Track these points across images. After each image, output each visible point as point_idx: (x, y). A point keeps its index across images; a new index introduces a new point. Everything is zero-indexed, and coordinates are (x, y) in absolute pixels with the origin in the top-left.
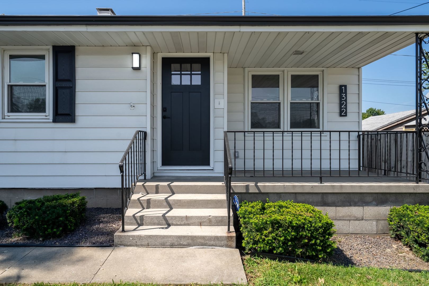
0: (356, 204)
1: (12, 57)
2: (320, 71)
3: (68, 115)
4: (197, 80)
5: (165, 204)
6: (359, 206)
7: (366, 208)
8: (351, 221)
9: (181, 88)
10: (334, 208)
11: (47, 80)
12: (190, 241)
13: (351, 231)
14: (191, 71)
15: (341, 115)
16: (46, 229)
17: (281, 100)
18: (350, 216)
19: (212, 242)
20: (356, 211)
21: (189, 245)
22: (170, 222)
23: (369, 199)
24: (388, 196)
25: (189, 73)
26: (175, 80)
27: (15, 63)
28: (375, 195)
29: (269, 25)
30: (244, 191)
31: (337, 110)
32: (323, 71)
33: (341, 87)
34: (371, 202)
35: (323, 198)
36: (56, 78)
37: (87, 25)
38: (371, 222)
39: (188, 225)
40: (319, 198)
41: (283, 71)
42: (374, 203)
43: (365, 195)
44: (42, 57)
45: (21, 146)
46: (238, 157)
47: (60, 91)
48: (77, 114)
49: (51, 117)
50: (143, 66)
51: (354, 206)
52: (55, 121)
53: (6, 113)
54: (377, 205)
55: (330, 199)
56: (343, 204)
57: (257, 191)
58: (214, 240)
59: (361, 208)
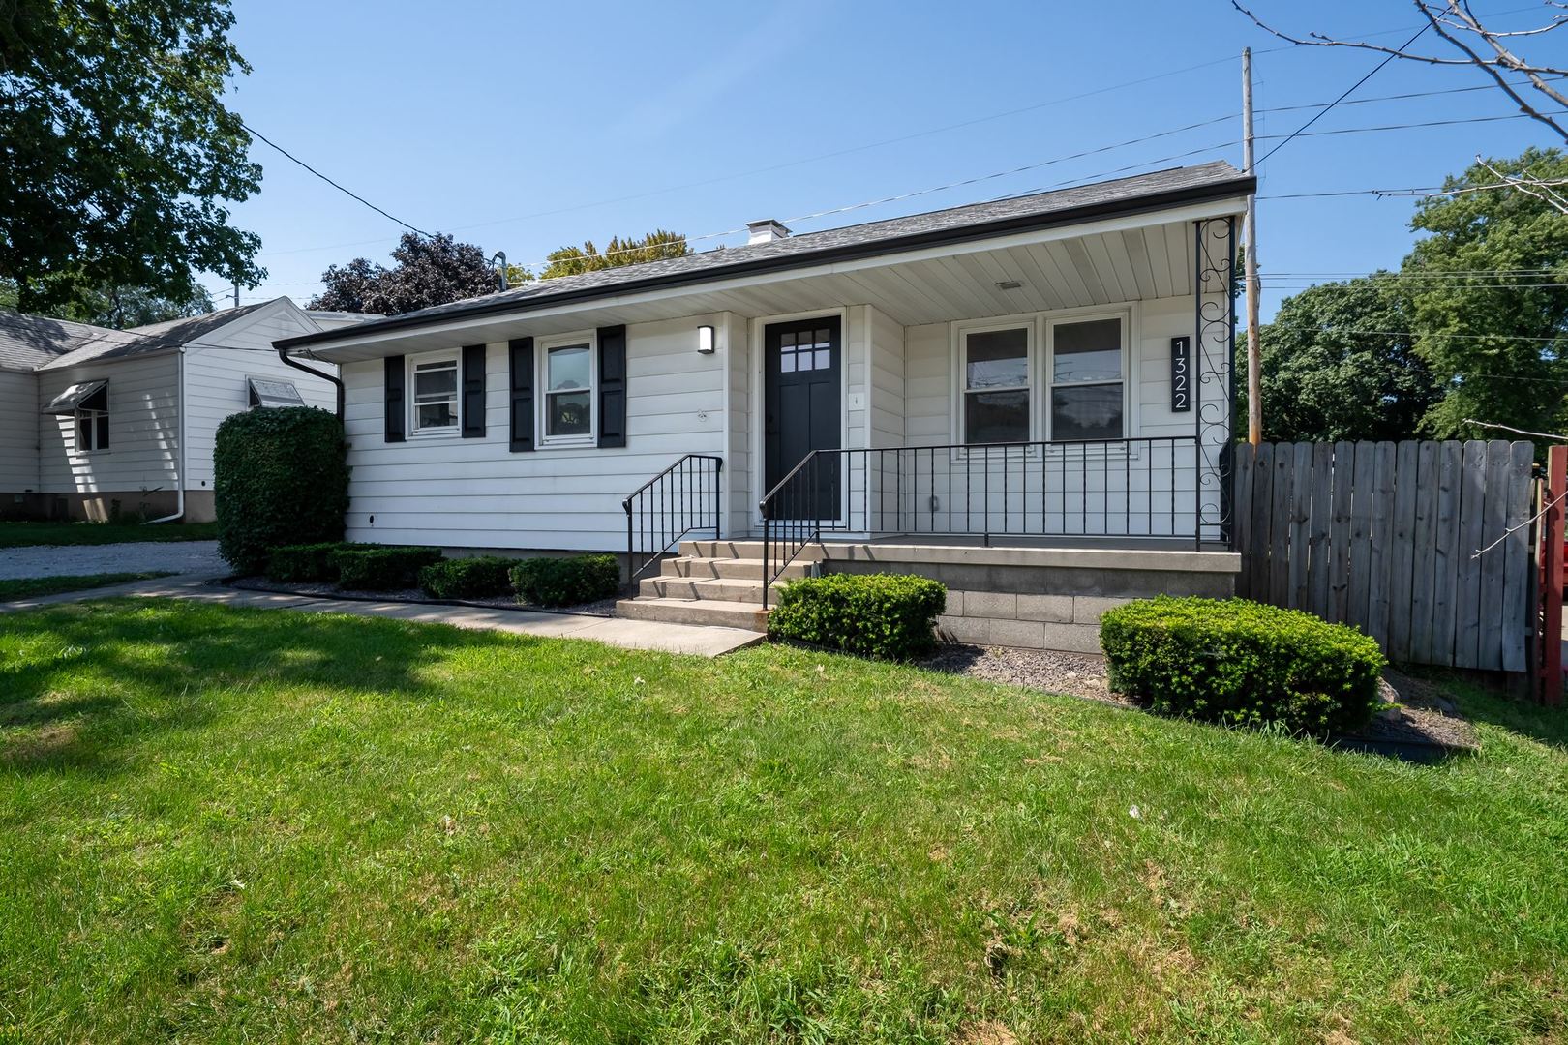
0: (1057, 591)
1: (551, 351)
2: (1123, 309)
3: (617, 435)
4: (823, 360)
5: (709, 570)
6: (1064, 594)
7: (1078, 599)
8: (1048, 625)
9: (799, 376)
10: (1013, 596)
11: (591, 384)
12: (707, 618)
13: (1048, 644)
14: (814, 343)
15: (1175, 410)
16: (547, 592)
17: (1029, 383)
18: (1045, 615)
19: (736, 622)
20: (1058, 604)
21: (705, 624)
22: (700, 594)
23: (1086, 580)
24: (1129, 575)
25: (810, 347)
26: (787, 364)
27: (556, 359)
28: (1099, 574)
29: (879, 255)
30: (846, 558)
31: (1166, 397)
32: (1130, 309)
33: (1174, 341)
34: (1090, 588)
35: (989, 575)
36: (603, 380)
37: (617, 296)
38: (1090, 628)
39: (724, 600)
40: (983, 575)
41: (1035, 320)
42: (1097, 589)
43: (1077, 572)
44: (586, 347)
45: (562, 485)
46: (937, 509)
47: (607, 398)
48: (628, 433)
49: (596, 440)
50: (717, 346)
51: (1056, 594)
52: (601, 446)
53: (544, 437)
54: (1103, 595)
55: (1005, 578)
56: (1031, 590)
57: (868, 559)
58: (738, 619)
59: (1068, 600)
